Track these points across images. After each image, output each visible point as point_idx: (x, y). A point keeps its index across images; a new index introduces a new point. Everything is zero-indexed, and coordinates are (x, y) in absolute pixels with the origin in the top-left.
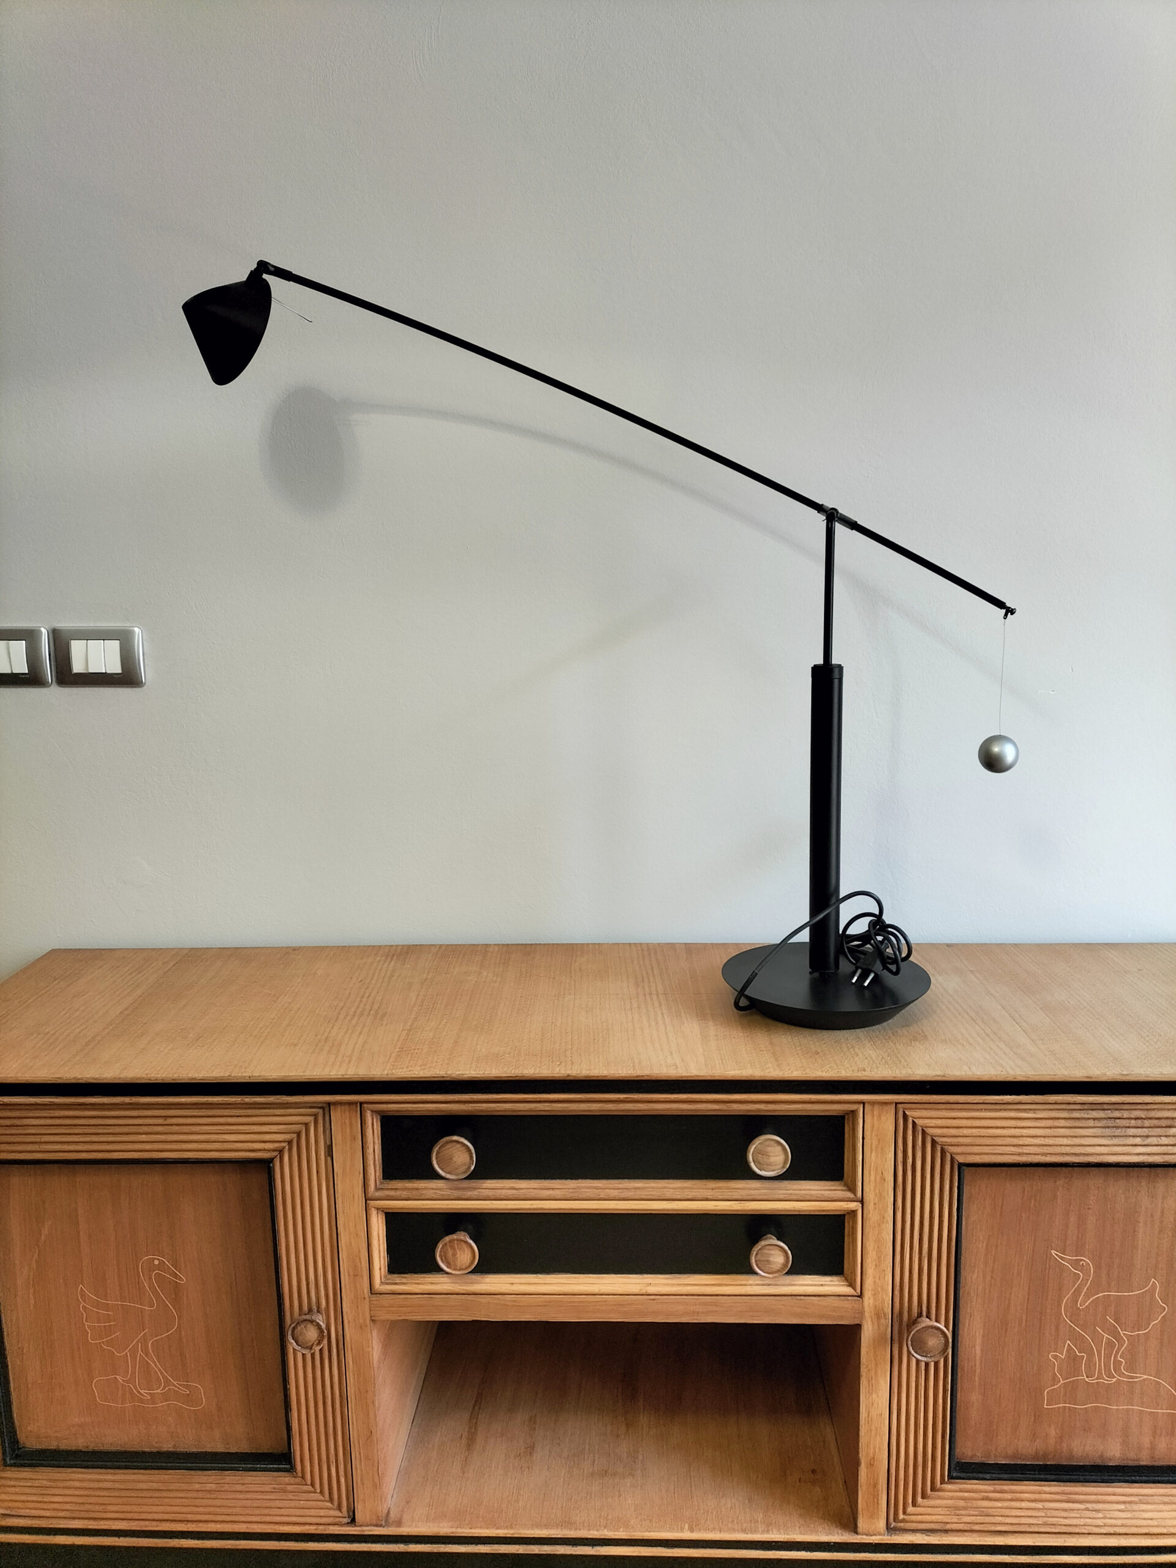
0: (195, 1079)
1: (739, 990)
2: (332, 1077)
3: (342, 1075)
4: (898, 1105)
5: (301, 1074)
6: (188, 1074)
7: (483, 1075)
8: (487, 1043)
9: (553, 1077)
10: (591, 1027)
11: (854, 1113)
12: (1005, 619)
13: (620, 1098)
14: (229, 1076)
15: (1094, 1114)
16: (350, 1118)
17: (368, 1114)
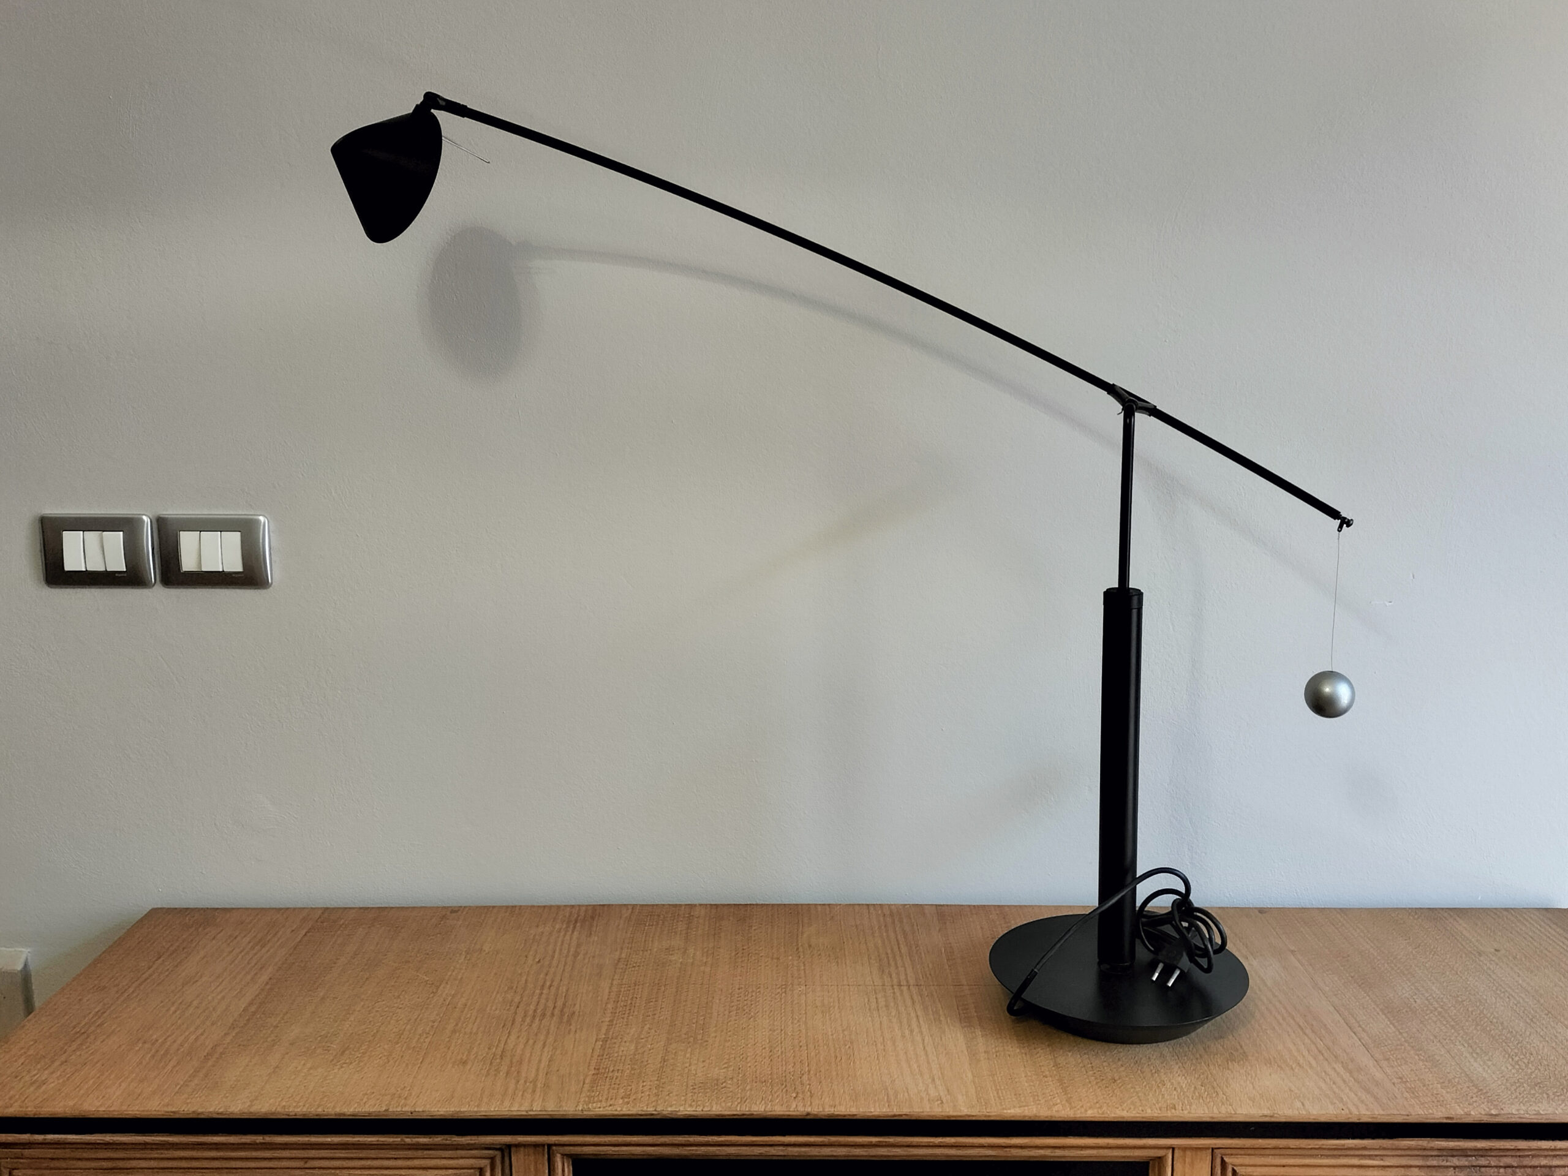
0: (344, 1115)
1: (1014, 992)
2: (515, 1113)
3: (527, 1111)
4: (1215, 1151)
5: (476, 1109)
6: (334, 1107)
7: (702, 1113)
8: (703, 1061)
9: (789, 1115)
10: (831, 1037)
11: (1160, 1160)
12: (1339, 531)
13: (871, 1142)
14: (387, 1110)
15: (1455, 1161)
16: (536, 1163)
17: (558, 1159)
